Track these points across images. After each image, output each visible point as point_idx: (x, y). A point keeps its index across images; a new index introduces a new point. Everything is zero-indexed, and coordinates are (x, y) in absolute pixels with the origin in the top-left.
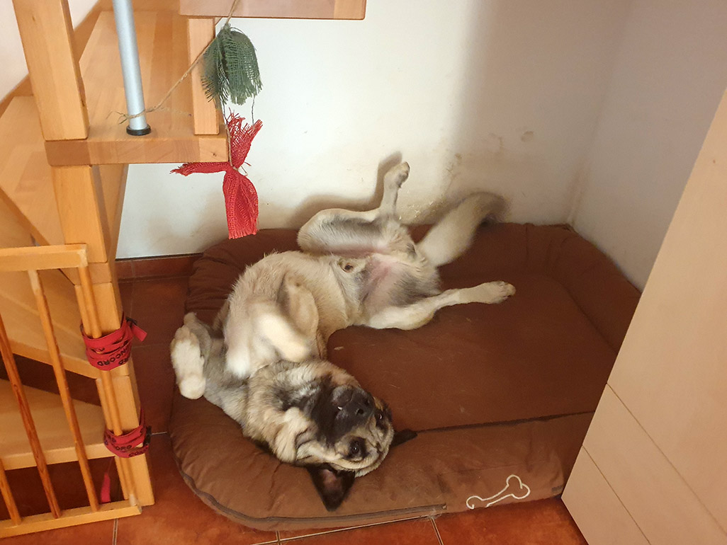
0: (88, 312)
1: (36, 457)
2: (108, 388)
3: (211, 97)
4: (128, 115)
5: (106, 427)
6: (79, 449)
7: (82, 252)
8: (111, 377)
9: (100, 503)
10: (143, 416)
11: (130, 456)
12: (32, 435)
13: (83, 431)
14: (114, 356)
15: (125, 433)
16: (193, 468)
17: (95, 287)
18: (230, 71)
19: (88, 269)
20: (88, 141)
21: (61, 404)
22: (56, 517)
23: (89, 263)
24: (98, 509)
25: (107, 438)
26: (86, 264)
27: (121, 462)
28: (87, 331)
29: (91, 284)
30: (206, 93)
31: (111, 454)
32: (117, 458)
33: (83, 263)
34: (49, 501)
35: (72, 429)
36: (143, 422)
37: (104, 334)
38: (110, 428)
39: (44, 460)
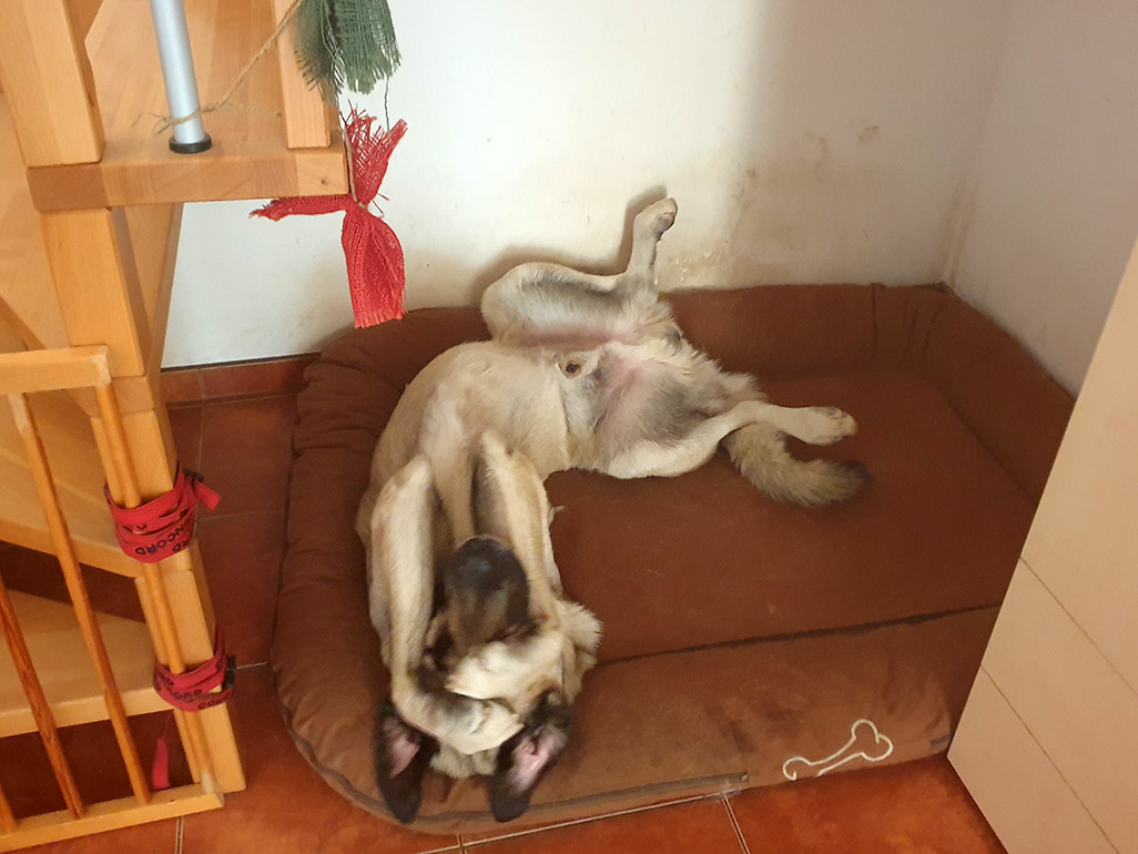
0: (115, 464)
1: (37, 715)
2: (157, 593)
3: (314, 82)
4: (171, 118)
5: (156, 660)
6: (111, 700)
7: (100, 360)
8: (161, 574)
9: (152, 790)
10: (219, 637)
11: (201, 707)
12: (30, 680)
13: (116, 668)
14: (164, 537)
15: (189, 669)
16: (311, 727)
17: (126, 420)
18: (343, 35)
19: (112, 388)
20: (102, 165)
21: (76, 624)
22: (77, 817)
23: (113, 378)
24: (149, 800)
25: (159, 679)
26: (108, 380)
27: (184, 720)
28: (116, 496)
29: (119, 416)
30: (304, 75)
31: (169, 707)
32: (178, 713)
33: (103, 378)
34: (63, 789)
35: (98, 666)
36: (219, 647)
37: (145, 501)
38: (162, 660)
39: (52, 721)
